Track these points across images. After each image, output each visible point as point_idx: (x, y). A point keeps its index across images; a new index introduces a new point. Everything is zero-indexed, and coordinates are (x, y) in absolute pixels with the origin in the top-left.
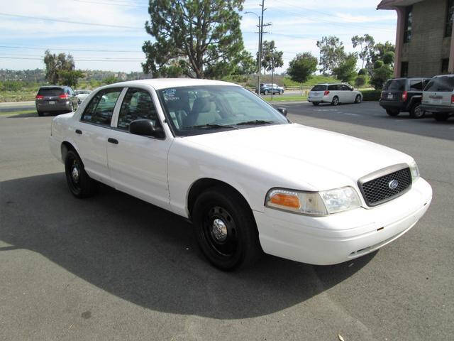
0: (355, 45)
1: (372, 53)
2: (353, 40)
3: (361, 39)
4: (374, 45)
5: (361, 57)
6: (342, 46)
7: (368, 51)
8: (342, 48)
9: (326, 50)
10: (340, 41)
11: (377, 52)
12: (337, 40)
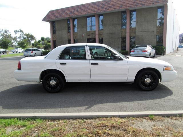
0: (16, 34)
1: (23, 37)
2: (15, 31)
3: (18, 31)
4: (24, 34)
5: (19, 38)
6: (10, 34)
7: (22, 36)
8: (11, 35)
9: (3, 35)
10: (9, 31)
11: (26, 37)
12: (8, 31)
